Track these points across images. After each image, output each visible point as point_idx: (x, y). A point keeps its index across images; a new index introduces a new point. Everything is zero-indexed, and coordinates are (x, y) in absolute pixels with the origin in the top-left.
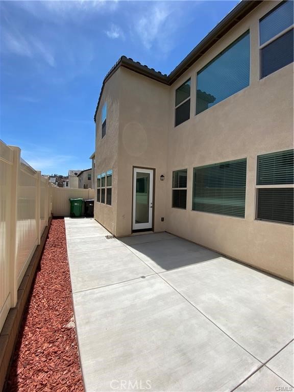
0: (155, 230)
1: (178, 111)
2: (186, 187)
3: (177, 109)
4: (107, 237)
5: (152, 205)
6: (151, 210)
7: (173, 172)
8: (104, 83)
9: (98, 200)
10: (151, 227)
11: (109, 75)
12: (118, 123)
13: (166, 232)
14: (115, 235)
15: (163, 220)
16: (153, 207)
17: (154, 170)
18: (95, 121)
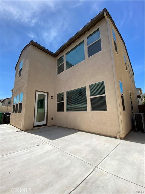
0: (48, 125)
1: (59, 68)
2: (63, 101)
3: (58, 67)
4: (17, 131)
5: (46, 111)
6: (46, 114)
7: (57, 94)
8: (22, 52)
9: (13, 112)
10: (46, 124)
11: (25, 48)
12: (28, 69)
13: (54, 125)
14: (23, 129)
15: (52, 119)
16: (47, 112)
17: (48, 93)
18: (16, 69)
